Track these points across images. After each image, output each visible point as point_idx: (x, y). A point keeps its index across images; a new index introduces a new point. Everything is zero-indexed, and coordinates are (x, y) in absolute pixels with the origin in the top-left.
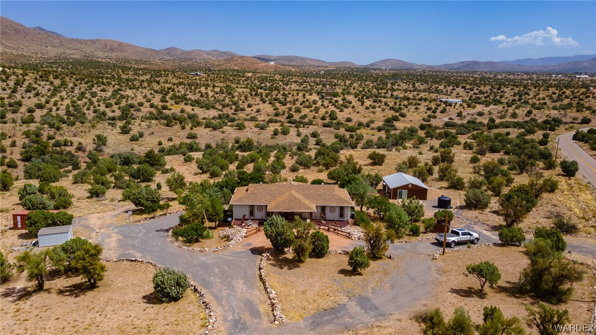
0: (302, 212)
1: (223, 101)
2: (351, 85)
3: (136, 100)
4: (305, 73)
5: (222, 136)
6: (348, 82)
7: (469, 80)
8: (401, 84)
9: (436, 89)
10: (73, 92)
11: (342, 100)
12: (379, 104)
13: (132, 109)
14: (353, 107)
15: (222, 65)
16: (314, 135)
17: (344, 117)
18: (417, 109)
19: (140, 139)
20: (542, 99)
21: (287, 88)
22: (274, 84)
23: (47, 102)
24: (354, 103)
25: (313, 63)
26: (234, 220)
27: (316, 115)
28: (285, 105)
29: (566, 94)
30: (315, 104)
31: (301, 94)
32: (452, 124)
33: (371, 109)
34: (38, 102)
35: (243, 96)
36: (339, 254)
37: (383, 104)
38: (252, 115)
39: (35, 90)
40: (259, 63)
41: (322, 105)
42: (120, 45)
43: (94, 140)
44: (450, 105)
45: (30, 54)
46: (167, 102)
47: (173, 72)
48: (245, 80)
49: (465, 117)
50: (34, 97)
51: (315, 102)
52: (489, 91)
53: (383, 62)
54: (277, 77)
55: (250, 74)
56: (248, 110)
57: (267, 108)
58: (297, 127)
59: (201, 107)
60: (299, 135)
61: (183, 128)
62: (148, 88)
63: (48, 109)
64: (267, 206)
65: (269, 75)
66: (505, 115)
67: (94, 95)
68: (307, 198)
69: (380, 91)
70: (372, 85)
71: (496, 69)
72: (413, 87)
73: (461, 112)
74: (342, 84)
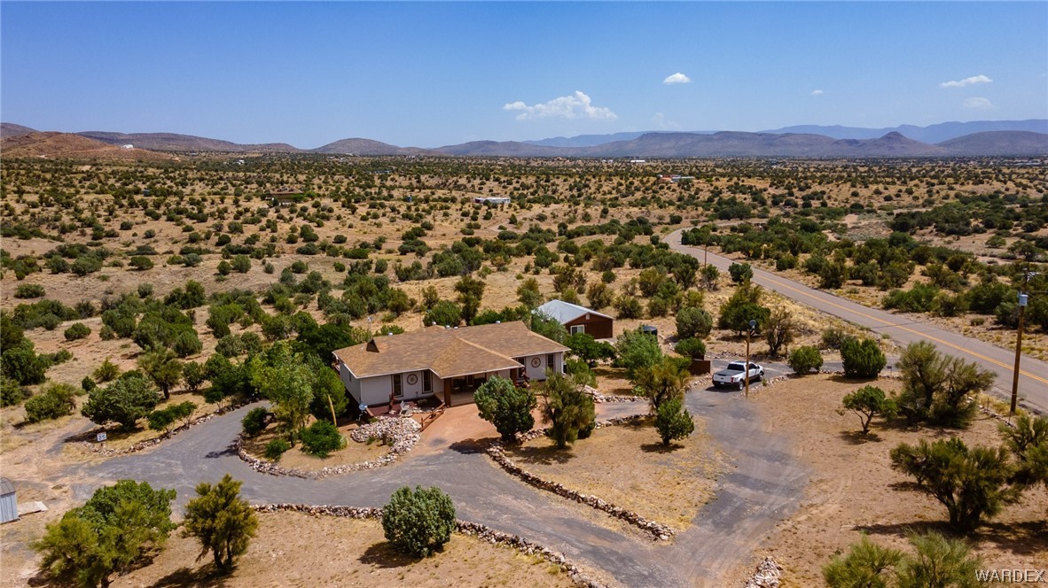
1: (56, 220)
2: (309, 182)
4: (207, 163)
5: (105, 286)
6: (302, 177)
7: (496, 168)
8: (397, 177)
9: (455, 184)
11: (314, 206)
12: (382, 211)
14: (339, 218)
16: (297, 269)
17: (329, 235)
18: (446, 215)
20: (609, 194)
22: (154, 185)
24: (336, 211)
25: (211, 146)
27: (275, 235)
28: (204, 220)
29: (635, 185)
30: (265, 216)
31: (229, 201)
32: (508, 236)
33: (370, 220)
35: (101, 209)
36: (607, 426)
37: (388, 209)
40: (99, 148)
41: (278, 218)
44: (495, 206)
48: (84, 179)
49: (522, 224)
51: (263, 213)
52: (535, 185)
53: (342, 143)
56: (126, 236)
57: (167, 229)
59: (7, 236)
60: (270, 270)
64: (431, 370)
65: (133, 169)
66: (575, 218)
69: (368, 190)
70: (347, 180)
71: (523, 152)
72: (419, 182)
73: (513, 215)
74: (290, 180)
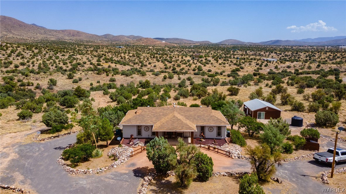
0: (183, 132)
1: (134, 61)
2: (209, 52)
3: (82, 61)
4: (183, 46)
5: (132, 80)
6: (207, 51)
7: (277, 49)
8: (238, 51)
9: (259, 54)
10: (45, 57)
11: (205, 60)
12: (227, 62)
13: (79, 66)
14: (212, 64)
15: (135, 43)
16: (189, 79)
17: (207, 69)
18: (250, 64)
19: (79, 82)
20: (324, 59)
21: (172, 54)
22: (164, 52)
23: (28, 62)
24: (212, 61)
25: (187, 42)
26: (123, 139)
27: (190, 68)
28: (171, 63)
29: (337, 56)
30: (189, 62)
31: (180, 57)
32: (273, 73)
33: (222, 65)
34: (23, 62)
35: (146, 58)
36: (223, 176)
37: (230, 62)
38: (151, 69)
39: (22, 55)
40: (156, 42)
41: (193, 63)
42: (78, 33)
43: (49, 82)
44: (270, 62)
45: (27, 38)
46: (101, 61)
47: (107, 47)
48: (148, 50)
49: (279, 69)
50: (21, 59)
51: (189, 61)
52: (291, 55)
53: (226, 41)
54: (167, 49)
55: (151, 47)
56: (149, 66)
57: (160, 65)
58: (178, 75)
59: (121, 64)
60: (179, 79)
61: (107, 75)
62: (90, 54)
63: (28, 65)
64: (153, 126)
65: (162, 48)
66: (304, 68)
67: (57, 58)
68: (188, 119)
69: (227, 55)
70: (221, 52)
71: (292, 44)
72: (246, 53)
73: (277, 66)
74: (204, 52)
